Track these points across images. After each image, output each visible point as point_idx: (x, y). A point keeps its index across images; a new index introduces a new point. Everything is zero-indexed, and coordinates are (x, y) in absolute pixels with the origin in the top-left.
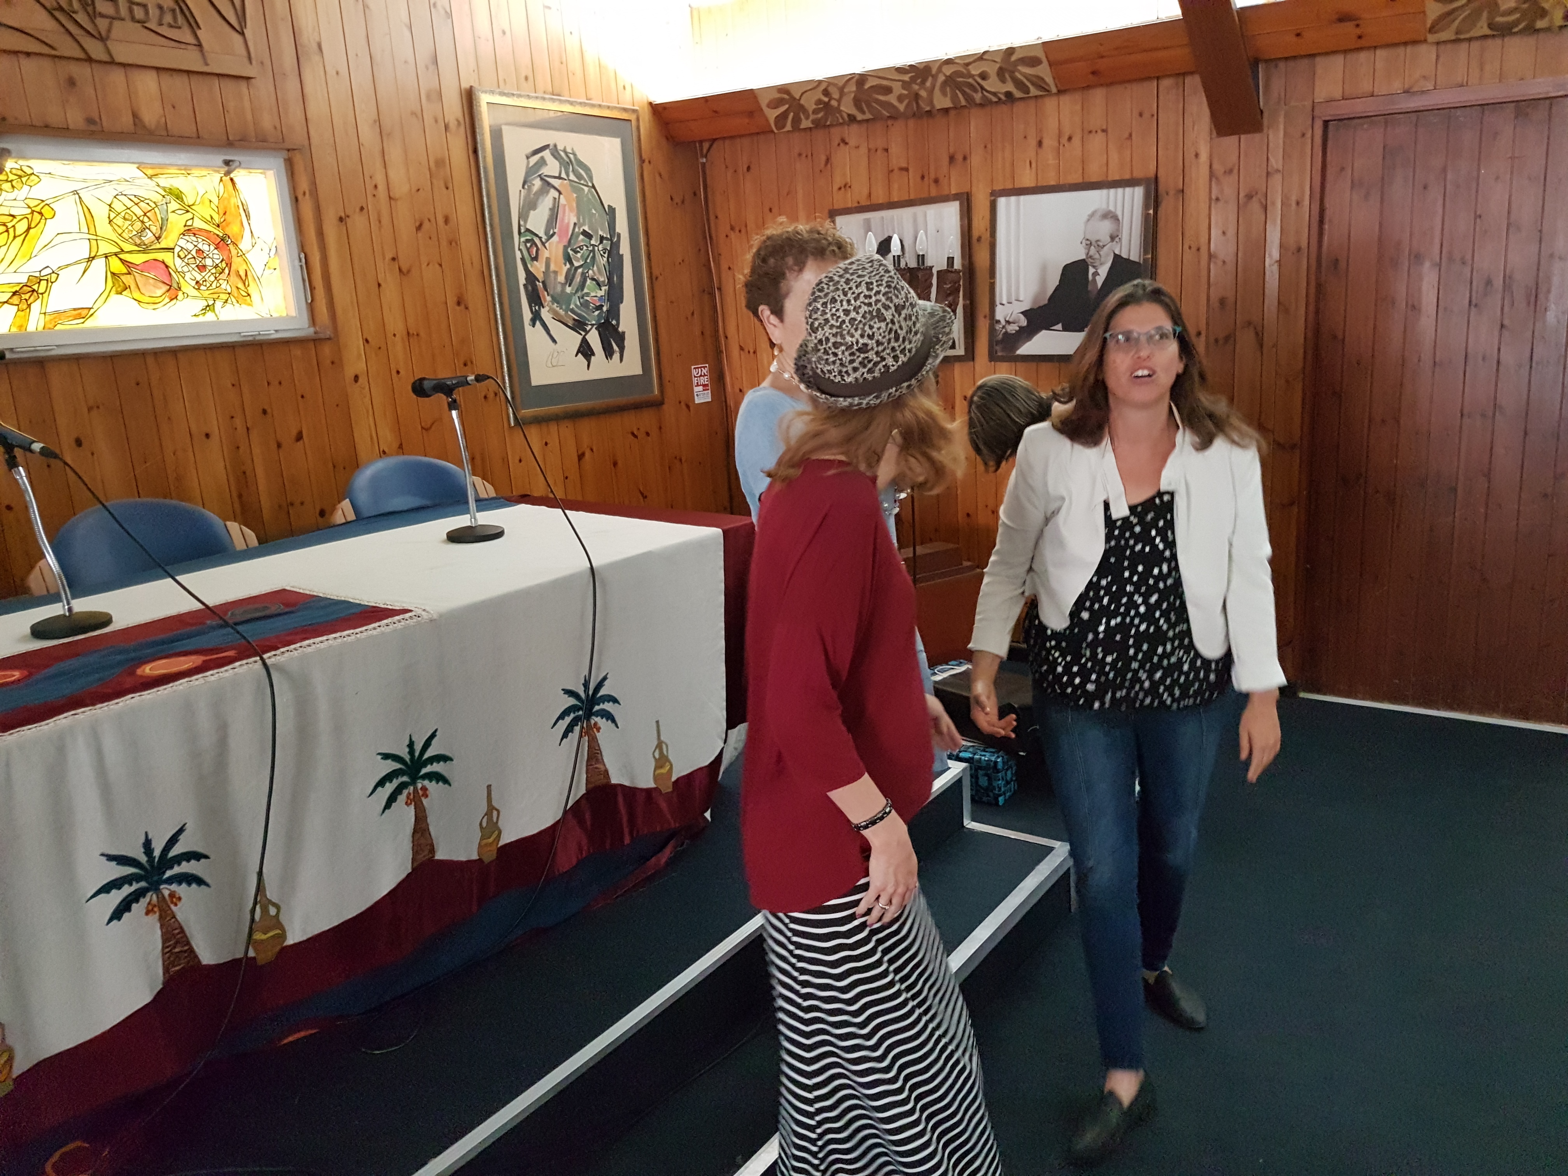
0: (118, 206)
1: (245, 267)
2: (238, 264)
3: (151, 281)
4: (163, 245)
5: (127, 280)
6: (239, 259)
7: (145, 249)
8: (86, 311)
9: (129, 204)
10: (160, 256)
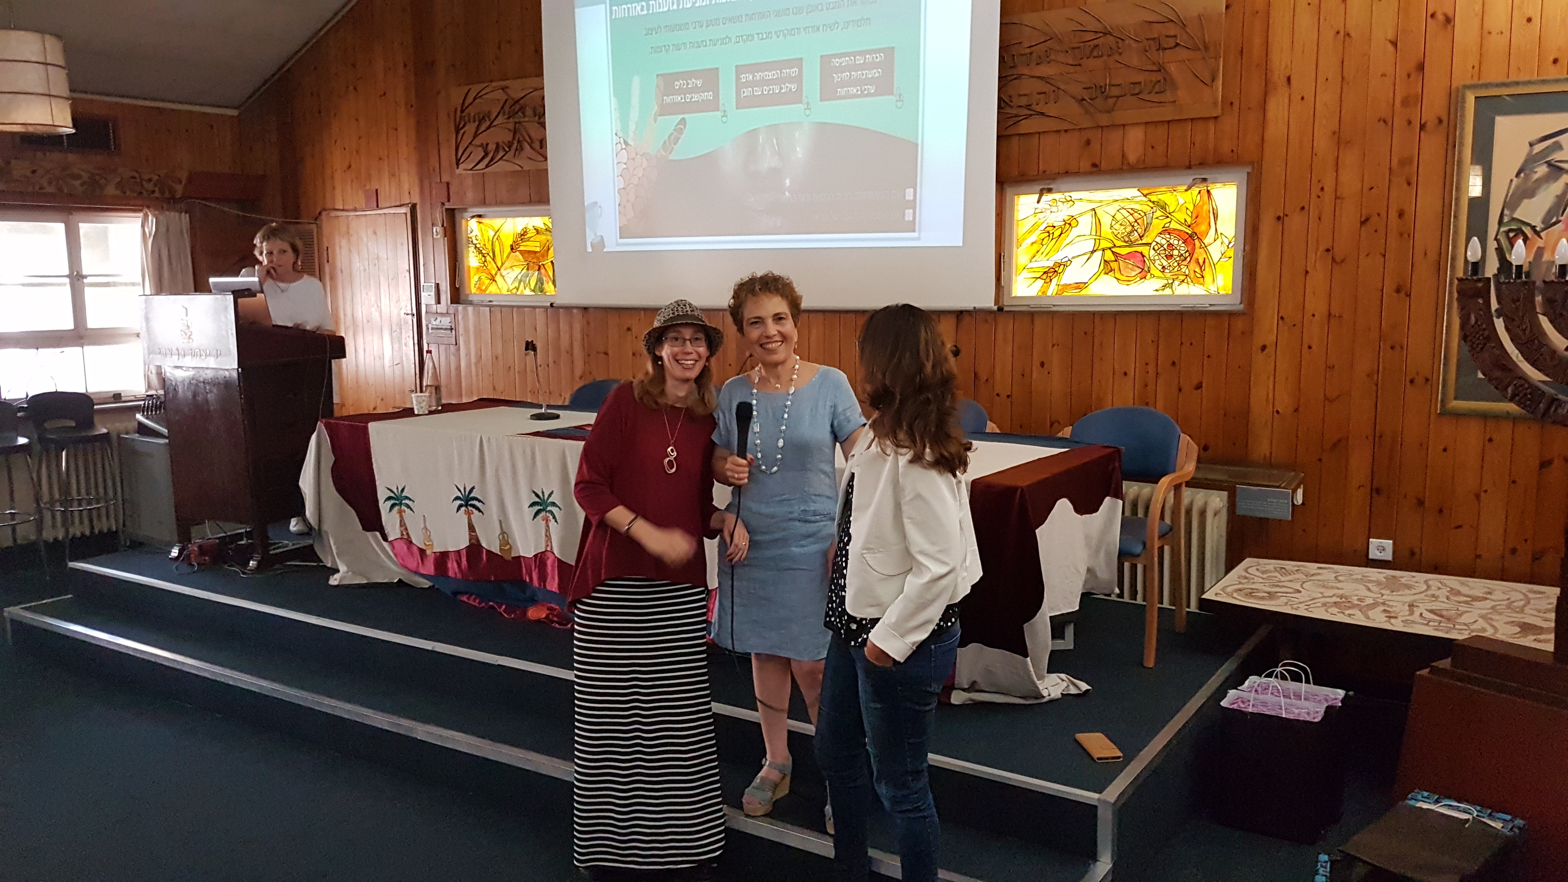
0: (1119, 217)
1: (1205, 256)
2: (1199, 254)
3: (1130, 266)
4: (1144, 242)
5: (1114, 265)
6: (1202, 250)
7: (1130, 244)
8: (1082, 285)
9: (1127, 214)
10: (1140, 249)
